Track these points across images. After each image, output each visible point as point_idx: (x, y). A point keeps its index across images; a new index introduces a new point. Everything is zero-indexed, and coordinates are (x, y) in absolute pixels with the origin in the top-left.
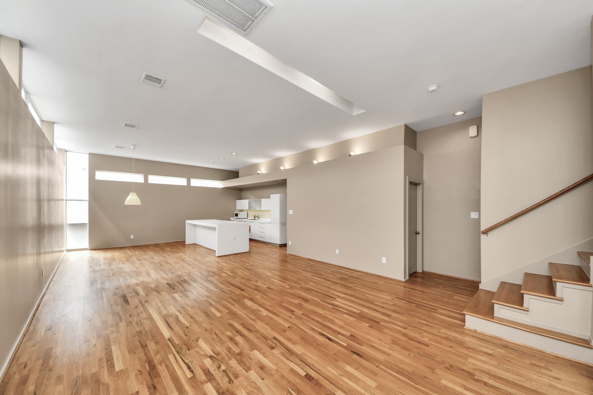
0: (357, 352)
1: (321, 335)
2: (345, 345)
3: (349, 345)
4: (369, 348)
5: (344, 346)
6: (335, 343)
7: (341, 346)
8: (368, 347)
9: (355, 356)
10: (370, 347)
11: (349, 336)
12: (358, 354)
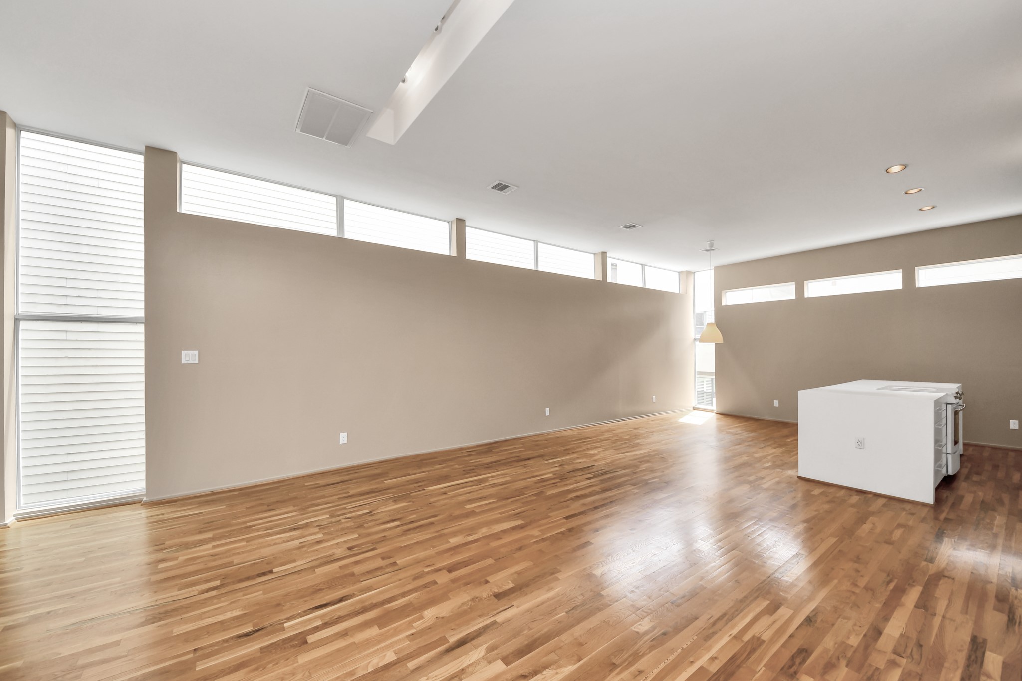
0: (254, 635)
1: (343, 597)
2: (286, 625)
3: (284, 629)
4: (244, 659)
5: (285, 622)
6: (305, 611)
7: (289, 619)
8: (247, 658)
9: (249, 628)
10: (243, 661)
11: (306, 638)
12: (247, 635)
